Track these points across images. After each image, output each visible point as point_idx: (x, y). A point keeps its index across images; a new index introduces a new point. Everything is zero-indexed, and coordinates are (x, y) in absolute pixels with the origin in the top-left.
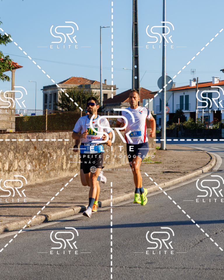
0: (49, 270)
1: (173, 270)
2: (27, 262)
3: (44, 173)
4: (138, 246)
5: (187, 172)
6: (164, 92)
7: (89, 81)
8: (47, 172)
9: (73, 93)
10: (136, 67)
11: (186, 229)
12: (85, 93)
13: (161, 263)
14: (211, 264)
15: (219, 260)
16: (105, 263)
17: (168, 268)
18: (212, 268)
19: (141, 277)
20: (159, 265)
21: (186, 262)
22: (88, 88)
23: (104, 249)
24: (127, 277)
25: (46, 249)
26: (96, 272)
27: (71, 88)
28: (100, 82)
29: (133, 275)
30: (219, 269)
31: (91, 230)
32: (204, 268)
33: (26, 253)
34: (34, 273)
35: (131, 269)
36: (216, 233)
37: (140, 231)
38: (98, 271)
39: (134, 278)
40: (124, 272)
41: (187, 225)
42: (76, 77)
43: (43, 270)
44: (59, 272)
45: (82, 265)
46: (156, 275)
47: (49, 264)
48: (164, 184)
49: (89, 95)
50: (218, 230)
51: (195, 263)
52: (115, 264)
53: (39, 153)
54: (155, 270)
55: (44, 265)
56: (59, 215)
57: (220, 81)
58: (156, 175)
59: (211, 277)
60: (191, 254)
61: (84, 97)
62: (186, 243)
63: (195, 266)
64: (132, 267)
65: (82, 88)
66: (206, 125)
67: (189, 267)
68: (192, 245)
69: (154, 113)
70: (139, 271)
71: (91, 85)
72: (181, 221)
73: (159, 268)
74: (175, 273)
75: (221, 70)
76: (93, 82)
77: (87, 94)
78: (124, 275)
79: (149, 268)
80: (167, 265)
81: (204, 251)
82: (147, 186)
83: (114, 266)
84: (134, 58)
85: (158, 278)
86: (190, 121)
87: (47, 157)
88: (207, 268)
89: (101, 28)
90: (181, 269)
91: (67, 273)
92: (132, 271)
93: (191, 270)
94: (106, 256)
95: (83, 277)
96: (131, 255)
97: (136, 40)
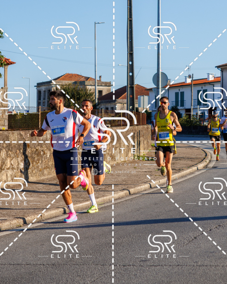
0: (41, 270)
1: (167, 267)
2: (19, 263)
3: (38, 171)
4: (132, 243)
5: (182, 169)
6: (159, 88)
7: (83, 78)
8: (41, 170)
9: (67, 89)
10: (131, 63)
11: (181, 227)
12: (79, 90)
13: (155, 261)
14: (205, 261)
15: (213, 256)
16: (99, 261)
17: (162, 265)
18: (206, 264)
19: (135, 275)
20: (153, 263)
21: (180, 260)
22: (82, 85)
23: (98, 247)
24: (121, 275)
25: (39, 248)
26: (90, 271)
27: (65, 84)
28: (94, 78)
29: (127, 273)
30: (213, 266)
31: (85, 228)
32: (198, 265)
33: (18, 253)
34: (26, 273)
35: (125, 267)
36: (210, 230)
37: (134, 229)
38: (92, 270)
39: (128, 276)
40: (118, 270)
41: (181, 222)
42: (70, 73)
43: (36, 270)
44: (52, 272)
45: (75, 264)
46: (150, 273)
47: (41, 264)
48: (159, 181)
49: (83, 92)
50: (212, 226)
51: (189, 260)
52: (109, 262)
53: (32, 150)
54: (149, 268)
55: (36, 265)
56: (53, 214)
57: (215, 78)
58: (151, 172)
59: (205, 273)
60: (185, 251)
61: (79, 94)
62: (181, 240)
63: (189, 263)
64: (126, 265)
65: (76, 84)
66: (201, 121)
67: (183, 264)
68: (186, 242)
69: (150, 110)
70: (133, 269)
71: (86, 81)
72: (176, 218)
73: (153, 266)
74: (169, 270)
75: (216, 67)
76: (87, 78)
77: (81, 91)
78: (118, 274)
79: (143, 266)
80: (161, 262)
81: (198, 247)
82: (142, 183)
83: (108, 265)
84: (129, 54)
85: (152, 275)
86: (185, 118)
87: (40, 155)
88: (201, 264)
89: (95, 24)
90: (175, 266)
91: (60, 272)
92: (126, 269)
93: (185, 267)
94: (100, 254)
95: (76, 276)
96: (125, 253)
97: (130, 36)
